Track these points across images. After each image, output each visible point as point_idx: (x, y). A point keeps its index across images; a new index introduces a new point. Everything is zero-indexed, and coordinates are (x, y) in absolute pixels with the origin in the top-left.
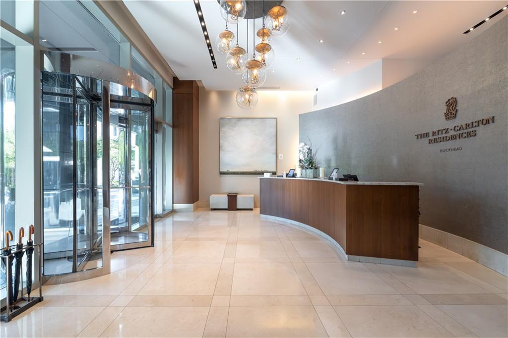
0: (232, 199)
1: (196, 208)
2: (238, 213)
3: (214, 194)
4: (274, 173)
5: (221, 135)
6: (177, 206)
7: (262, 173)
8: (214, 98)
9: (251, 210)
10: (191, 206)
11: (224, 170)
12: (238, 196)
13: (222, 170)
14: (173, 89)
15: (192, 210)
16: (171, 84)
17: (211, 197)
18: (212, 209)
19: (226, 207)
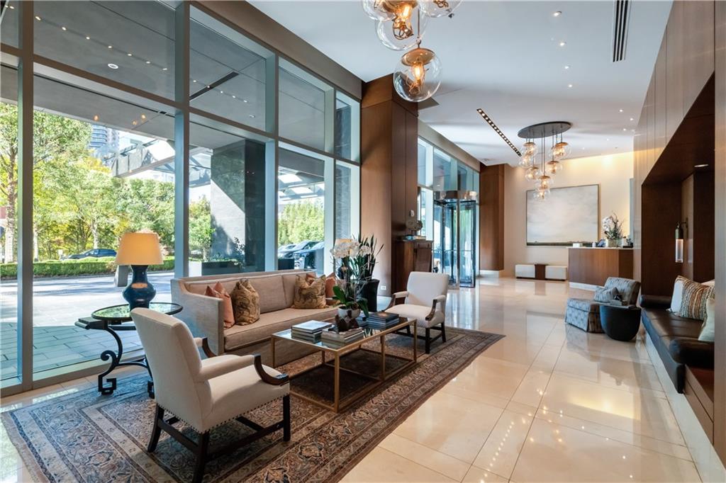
0: (540, 269)
1: (502, 276)
2: (548, 284)
3: (520, 264)
6: (483, 272)
8: (519, 173)
9: (563, 280)
10: (497, 272)
11: (530, 241)
12: (547, 267)
13: (528, 241)
14: (480, 173)
15: (498, 276)
16: (478, 169)
17: (517, 266)
18: (518, 278)
19: (534, 277)
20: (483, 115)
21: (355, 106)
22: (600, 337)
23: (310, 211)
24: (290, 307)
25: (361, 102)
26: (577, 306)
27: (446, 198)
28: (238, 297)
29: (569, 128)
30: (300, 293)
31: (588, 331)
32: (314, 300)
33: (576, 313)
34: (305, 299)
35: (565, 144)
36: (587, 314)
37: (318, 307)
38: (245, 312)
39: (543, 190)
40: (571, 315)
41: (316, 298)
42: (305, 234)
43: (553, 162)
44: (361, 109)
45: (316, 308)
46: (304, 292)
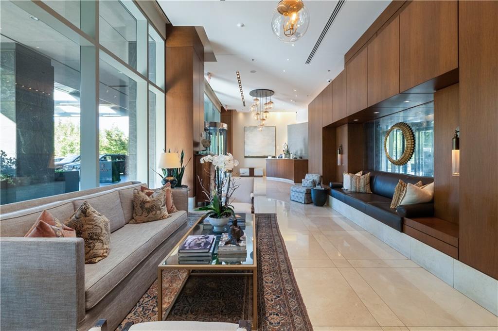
0: (252, 170)
2: (255, 179)
3: (242, 168)
4: (274, 157)
5: (245, 135)
7: (267, 157)
8: (241, 116)
9: (262, 176)
11: (246, 155)
12: (255, 169)
13: (245, 155)
14: (221, 113)
16: (220, 110)
17: (240, 169)
18: (241, 176)
19: (249, 175)
20: (238, 76)
21: (160, 43)
22: (311, 206)
23: (73, 129)
24: (128, 223)
25: (165, 41)
26: (298, 190)
27: (210, 126)
28: (85, 227)
29: (273, 94)
30: (142, 207)
31: (305, 203)
32: (158, 212)
33: (297, 194)
34: (148, 213)
35: (272, 103)
36: (304, 194)
37: (163, 218)
38: (97, 244)
39: (261, 127)
40: (293, 196)
41: (160, 210)
42: (68, 149)
43: (266, 112)
44: (165, 47)
45: (160, 219)
46: (147, 206)
